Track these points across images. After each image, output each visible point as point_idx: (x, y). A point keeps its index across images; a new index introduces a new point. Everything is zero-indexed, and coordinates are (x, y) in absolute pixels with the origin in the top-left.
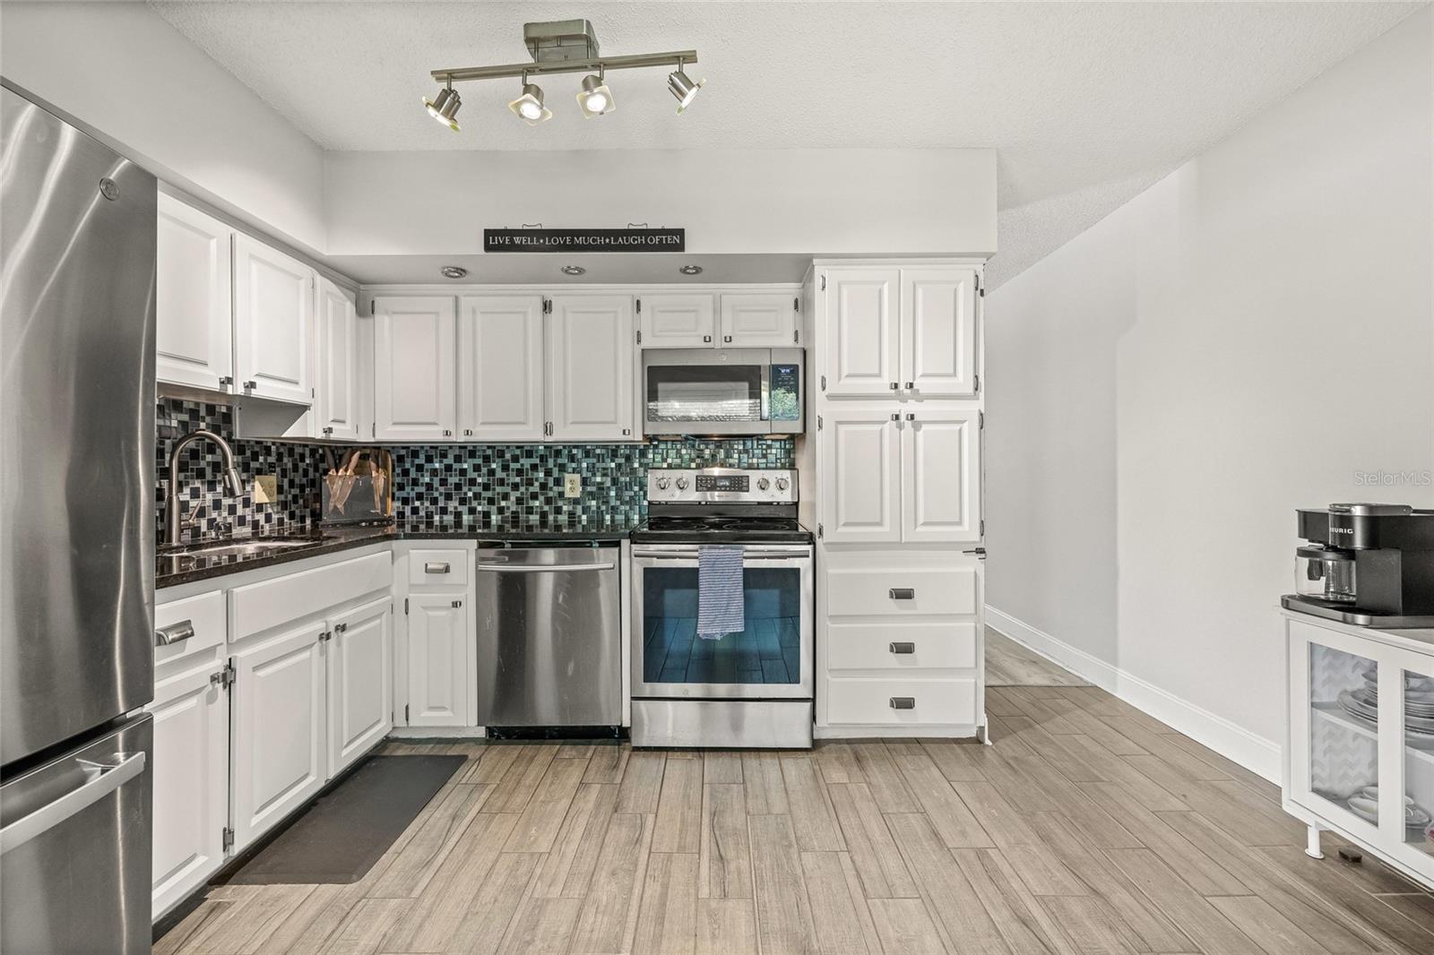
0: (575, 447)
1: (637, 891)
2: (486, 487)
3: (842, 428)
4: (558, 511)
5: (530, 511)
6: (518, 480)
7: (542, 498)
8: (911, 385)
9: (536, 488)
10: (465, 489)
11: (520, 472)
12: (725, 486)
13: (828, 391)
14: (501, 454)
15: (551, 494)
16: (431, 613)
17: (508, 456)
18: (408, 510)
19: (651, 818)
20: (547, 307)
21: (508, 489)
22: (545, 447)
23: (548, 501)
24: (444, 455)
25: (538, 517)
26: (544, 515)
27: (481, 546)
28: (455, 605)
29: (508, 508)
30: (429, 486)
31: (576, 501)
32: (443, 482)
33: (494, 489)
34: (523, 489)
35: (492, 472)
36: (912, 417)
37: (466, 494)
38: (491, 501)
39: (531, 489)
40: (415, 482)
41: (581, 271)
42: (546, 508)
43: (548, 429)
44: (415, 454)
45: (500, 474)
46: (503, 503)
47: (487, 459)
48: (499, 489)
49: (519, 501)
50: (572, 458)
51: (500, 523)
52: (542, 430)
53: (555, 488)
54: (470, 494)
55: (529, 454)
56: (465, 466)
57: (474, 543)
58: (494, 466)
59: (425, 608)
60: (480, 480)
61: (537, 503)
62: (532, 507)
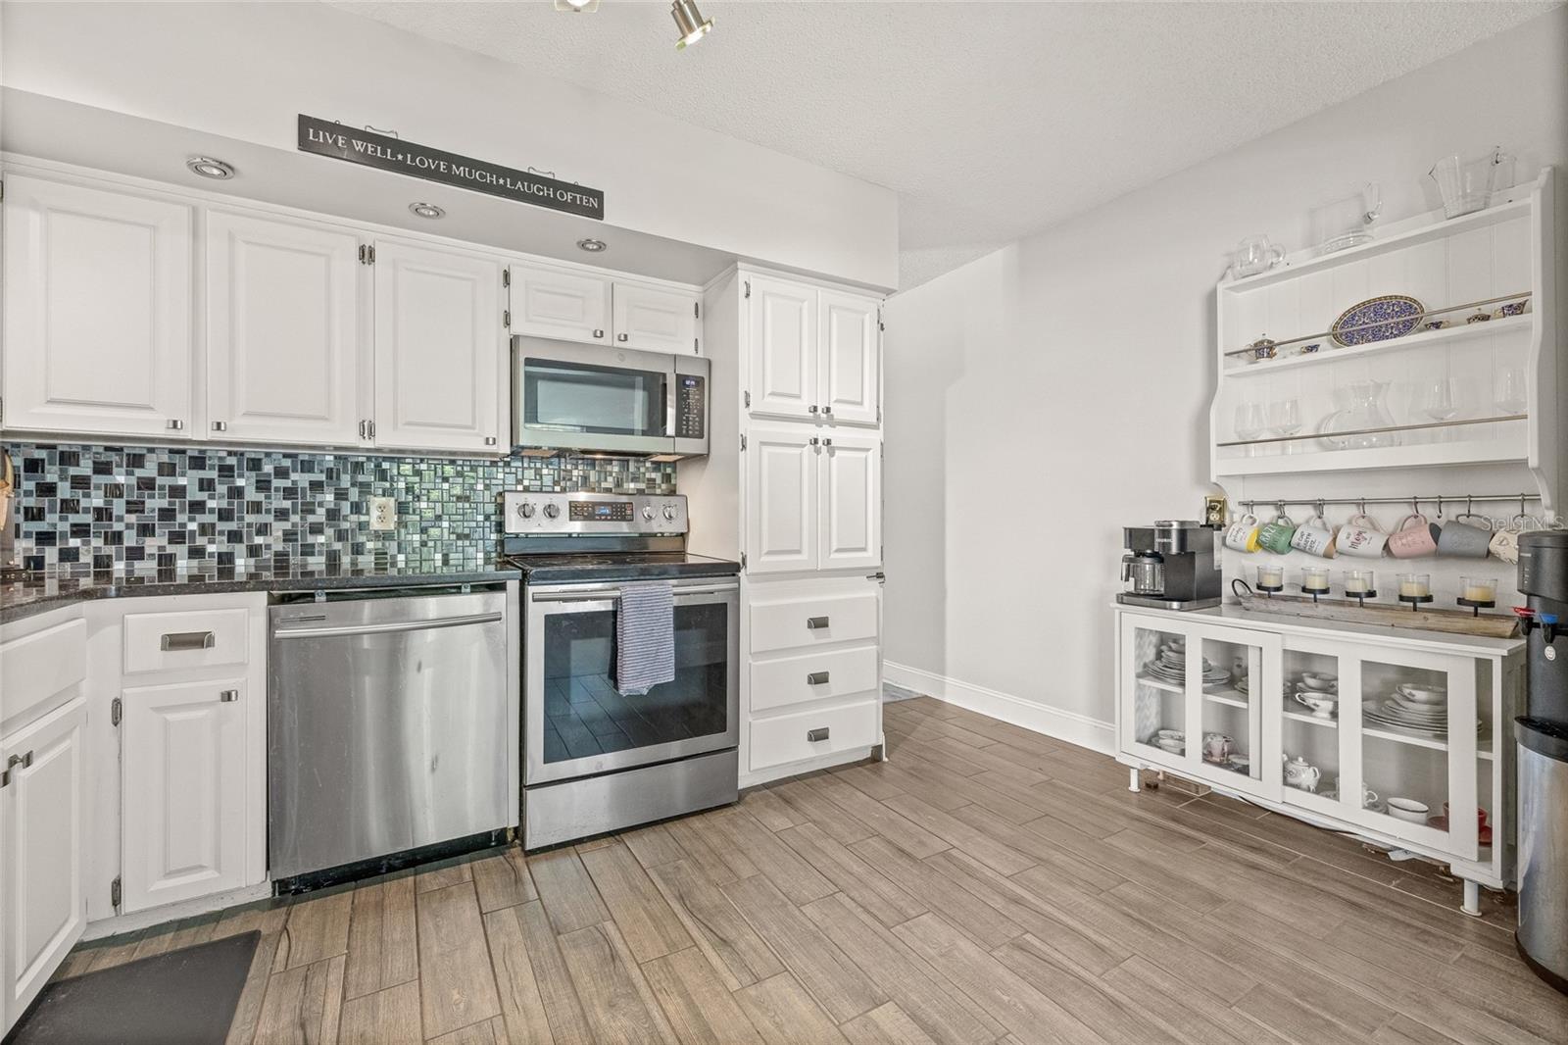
0: (385, 459)
1: (656, 1014)
2: (225, 515)
3: (766, 450)
4: (358, 550)
5: (308, 550)
6: (287, 504)
7: (330, 532)
8: (828, 410)
9: (320, 515)
10: (181, 518)
11: (290, 493)
12: (606, 515)
13: (752, 408)
14: (255, 465)
15: (345, 525)
16: (171, 717)
17: (268, 468)
18: (51, 554)
19: (610, 927)
20: (367, 255)
21: (270, 519)
22: (336, 457)
23: (341, 536)
24: (136, 461)
25: (323, 559)
26: (333, 560)
27: (273, 601)
28: (227, 697)
29: (268, 547)
30: (102, 514)
31: (386, 536)
32: (135, 507)
33: (241, 519)
34: (295, 518)
35: (236, 493)
36: (829, 442)
37: (183, 525)
38: (234, 537)
39: (311, 518)
40: (68, 506)
41: (438, 213)
42: (338, 546)
43: (368, 429)
44: (68, 458)
45: (251, 495)
46: (259, 540)
47: (226, 471)
48: (250, 518)
49: (289, 536)
50: (382, 475)
51: (252, 570)
52: (356, 430)
53: (354, 518)
54: (193, 526)
55: (307, 467)
56: (182, 481)
57: (262, 597)
58: (240, 482)
59: (158, 709)
60: (211, 504)
61: (321, 539)
62: (313, 545)
